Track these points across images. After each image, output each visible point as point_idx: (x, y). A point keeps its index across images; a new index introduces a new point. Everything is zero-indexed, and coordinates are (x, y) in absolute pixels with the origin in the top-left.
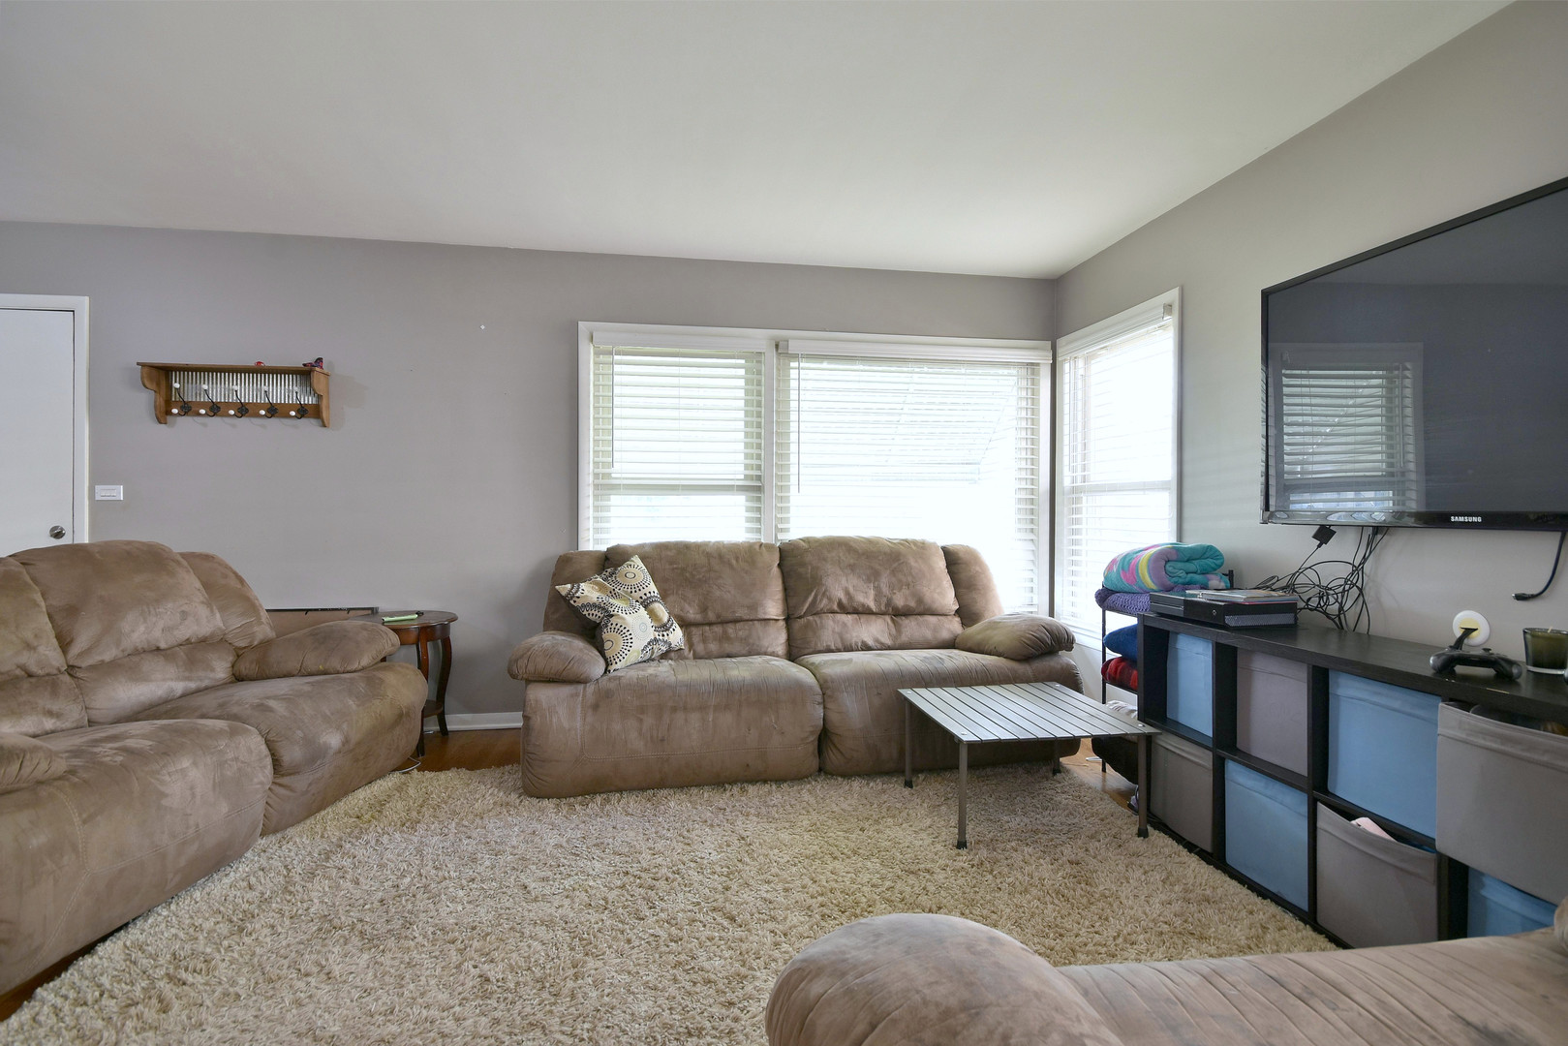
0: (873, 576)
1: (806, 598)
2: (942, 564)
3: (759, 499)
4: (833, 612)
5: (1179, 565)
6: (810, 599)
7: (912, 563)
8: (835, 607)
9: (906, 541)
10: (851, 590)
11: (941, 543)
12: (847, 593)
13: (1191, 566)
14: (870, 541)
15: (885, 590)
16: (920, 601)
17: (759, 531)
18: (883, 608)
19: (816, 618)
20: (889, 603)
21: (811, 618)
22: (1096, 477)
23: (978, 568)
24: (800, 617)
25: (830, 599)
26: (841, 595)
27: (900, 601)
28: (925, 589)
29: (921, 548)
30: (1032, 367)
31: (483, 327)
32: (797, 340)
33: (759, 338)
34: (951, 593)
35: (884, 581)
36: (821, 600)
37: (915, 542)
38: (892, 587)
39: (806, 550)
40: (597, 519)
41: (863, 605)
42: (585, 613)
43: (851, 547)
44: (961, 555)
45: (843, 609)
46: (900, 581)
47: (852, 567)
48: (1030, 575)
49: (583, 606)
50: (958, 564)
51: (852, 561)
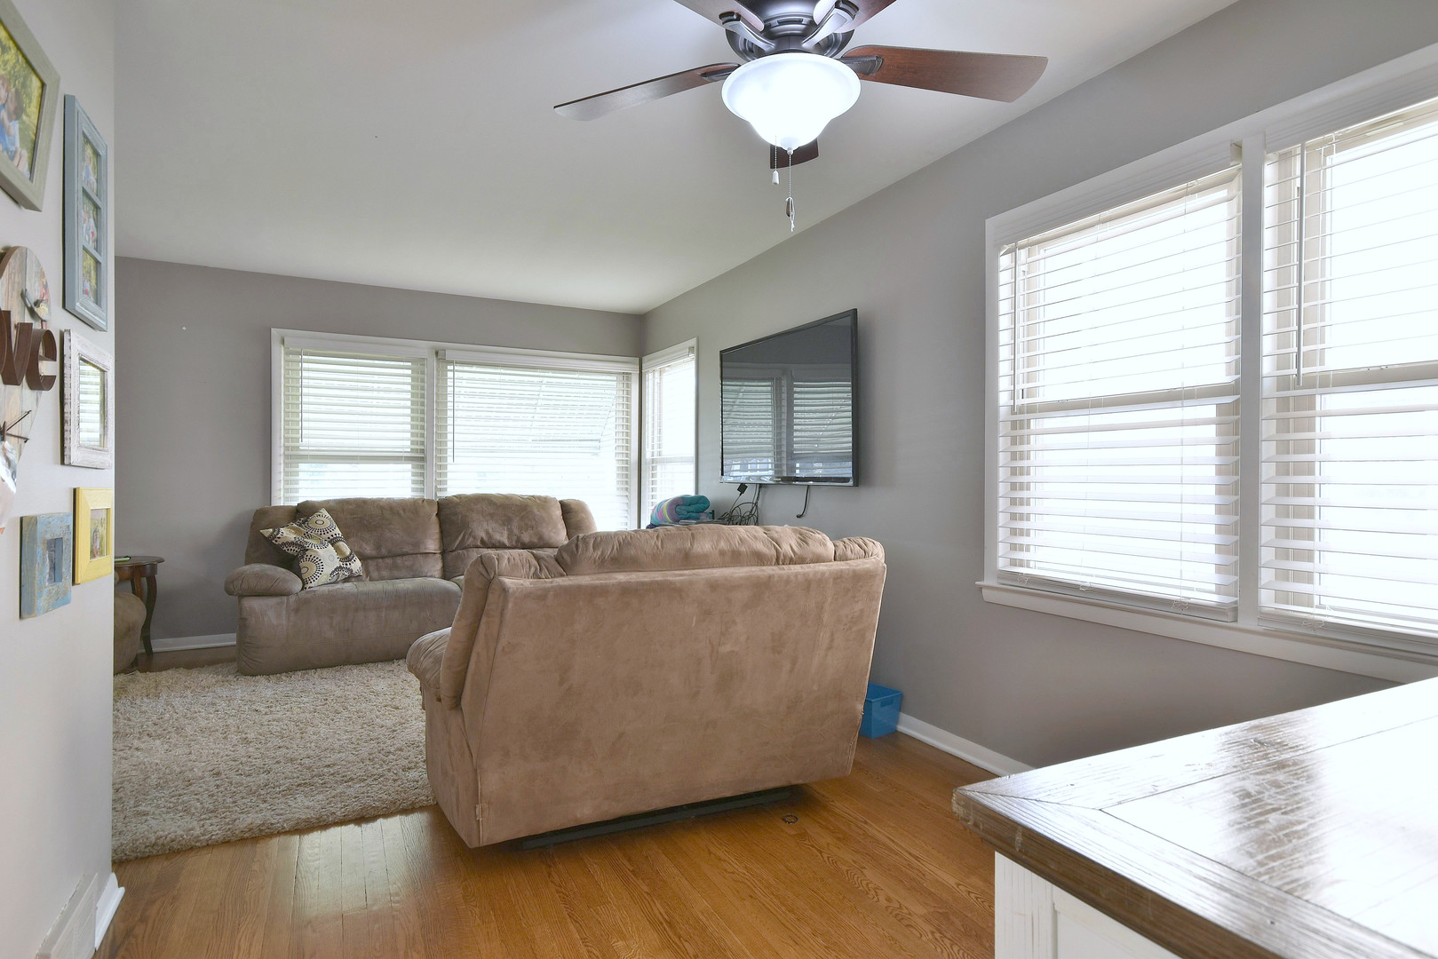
0: (507, 521)
1: (457, 538)
2: (559, 512)
3: (422, 467)
4: (477, 547)
5: (684, 508)
6: (460, 538)
7: (536, 511)
8: (479, 543)
9: (533, 496)
10: (490, 531)
11: (559, 499)
12: (488, 533)
13: (691, 508)
14: (506, 497)
15: (516, 531)
16: (541, 538)
17: (422, 490)
18: (514, 543)
19: (465, 551)
20: (518, 540)
21: (460, 551)
22: (666, 453)
23: (583, 515)
24: (452, 551)
25: (475, 538)
26: (483, 534)
27: (526, 538)
28: (544, 530)
29: (543, 502)
30: (627, 375)
31: (184, 328)
32: (452, 349)
33: (424, 347)
34: (563, 533)
35: (515, 525)
36: (468, 539)
37: (539, 498)
38: (520, 528)
39: (458, 504)
40: (287, 482)
41: (499, 542)
42: (285, 548)
43: (492, 501)
44: (573, 506)
45: (485, 545)
46: (526, 524)
47: (492, 516)
48: (625, 520)
49: (284, 544)
50: (570, 513)
51: (492, 511)
